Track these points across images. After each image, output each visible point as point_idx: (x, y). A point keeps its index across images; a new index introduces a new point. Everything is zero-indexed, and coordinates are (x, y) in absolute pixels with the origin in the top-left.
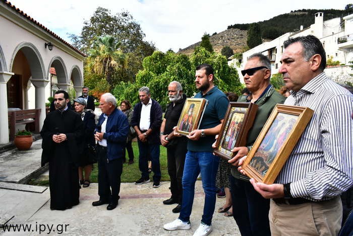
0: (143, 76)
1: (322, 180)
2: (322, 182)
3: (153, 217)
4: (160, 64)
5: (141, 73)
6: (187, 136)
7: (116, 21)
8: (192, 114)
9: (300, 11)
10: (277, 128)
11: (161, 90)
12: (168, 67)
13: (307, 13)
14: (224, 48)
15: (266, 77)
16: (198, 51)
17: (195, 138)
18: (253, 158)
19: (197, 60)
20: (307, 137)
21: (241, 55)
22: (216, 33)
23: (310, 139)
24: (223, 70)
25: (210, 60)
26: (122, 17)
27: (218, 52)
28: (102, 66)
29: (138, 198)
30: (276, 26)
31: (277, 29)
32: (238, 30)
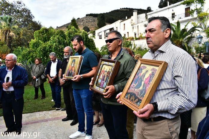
0: (35, 43)
1: (178, 103)
2: (178, 104)
3: (49, 134)
4: (46, 36)
5: (33, 41)
6: (72, 79)
7: (13, 6)
8: (74, 65)
9: (125, 8)
10: (142, 74)
11: (47, 52)
12: (52, 37)
13: (128, 10)
14: (84, 27)
15: (119, 44)
16: (70, 28)
17: (77, 80)
18: (127, 93)
19: (69, 34)
20: (164, 80)
21: (94, 32)
22: (79, 18)
23: (166, 81)
24: (86, 40)
25: (78, 34)
26: (17, 4)
27: (81, 30)
28: (4, 36)
29: (38, 122)
30: (113, 16)
31: (114, 18)
32: (92, 17)
